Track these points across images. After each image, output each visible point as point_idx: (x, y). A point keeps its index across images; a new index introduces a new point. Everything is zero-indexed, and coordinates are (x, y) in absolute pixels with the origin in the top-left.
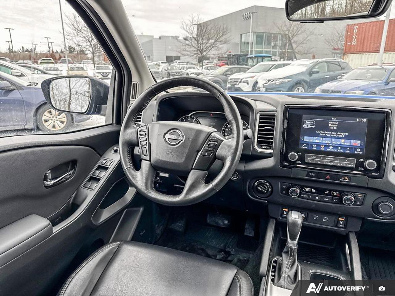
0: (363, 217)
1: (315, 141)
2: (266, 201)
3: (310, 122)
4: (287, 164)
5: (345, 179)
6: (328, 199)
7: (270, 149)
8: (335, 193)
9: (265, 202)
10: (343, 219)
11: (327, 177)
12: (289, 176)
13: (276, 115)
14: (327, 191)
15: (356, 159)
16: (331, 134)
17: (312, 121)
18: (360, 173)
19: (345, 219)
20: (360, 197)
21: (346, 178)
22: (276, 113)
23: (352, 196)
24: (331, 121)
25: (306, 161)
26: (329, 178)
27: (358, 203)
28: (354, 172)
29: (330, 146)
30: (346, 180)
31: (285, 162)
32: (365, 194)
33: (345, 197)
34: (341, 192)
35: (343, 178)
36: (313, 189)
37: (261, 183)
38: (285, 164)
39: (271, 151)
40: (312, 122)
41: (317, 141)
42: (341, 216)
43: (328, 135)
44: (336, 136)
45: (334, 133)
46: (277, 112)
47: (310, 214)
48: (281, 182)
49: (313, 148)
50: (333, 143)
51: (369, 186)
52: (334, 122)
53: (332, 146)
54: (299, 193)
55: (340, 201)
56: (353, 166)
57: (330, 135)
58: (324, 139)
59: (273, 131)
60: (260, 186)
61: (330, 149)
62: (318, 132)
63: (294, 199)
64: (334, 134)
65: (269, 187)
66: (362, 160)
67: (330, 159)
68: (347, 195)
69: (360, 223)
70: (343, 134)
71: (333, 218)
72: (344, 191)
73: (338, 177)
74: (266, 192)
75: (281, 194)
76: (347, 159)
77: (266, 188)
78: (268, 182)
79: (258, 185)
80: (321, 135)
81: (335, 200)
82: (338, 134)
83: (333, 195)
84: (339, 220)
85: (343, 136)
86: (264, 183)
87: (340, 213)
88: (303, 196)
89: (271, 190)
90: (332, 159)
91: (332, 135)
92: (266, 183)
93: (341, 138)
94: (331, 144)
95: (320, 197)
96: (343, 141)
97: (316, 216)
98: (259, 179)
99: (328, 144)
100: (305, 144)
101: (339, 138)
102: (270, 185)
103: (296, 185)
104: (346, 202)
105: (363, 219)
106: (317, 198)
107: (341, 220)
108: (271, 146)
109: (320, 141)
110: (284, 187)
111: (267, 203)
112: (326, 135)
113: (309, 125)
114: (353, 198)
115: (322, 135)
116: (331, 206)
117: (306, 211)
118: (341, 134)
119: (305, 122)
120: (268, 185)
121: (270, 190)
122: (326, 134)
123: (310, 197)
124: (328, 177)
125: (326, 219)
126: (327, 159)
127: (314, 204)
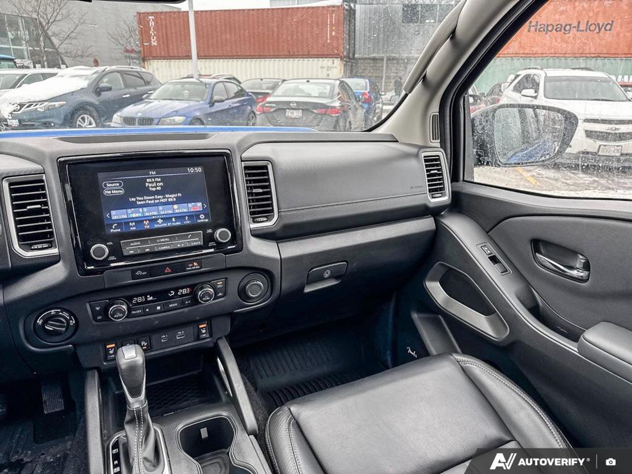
0: (231, 311)
1: (131, 216)
2: (71, 346)
3: (113, 185)
4: (93, 267)
5: (193, 266)
6: (176, 304)
7: (51, 247)
8: (185, 291)
9: (69, 348)
10: (205, 325)
11: (166, 271)
12: (102, 287)
13: (44, 178)
14: (172, 292)
15: (201, 232)
16: (155, 199)
17: (117, 183)
18: (212, 250)
19: (208, 324)
20: (220, 284)
21: (195, 264)
22: (44, 175)
23: (209, 288)
24: (149, 178)
25: (125, 254)
26: (170, 271)
27: (220, 294)
28: (204, 251)
29: (158, 219)
30: (195, 266)
31: (88, 265)
32: (226, 278)
33: (200, 293)
34: (192, 287)
35: (190, 265)
36: (148, 296)
37: (50, 316)
38: (89, 268)
39: (54, 251)
40: (118, 184)
41: (134, 215)
42: (201, 321)
43: (150, 202)
44: (163, 200)
45: (158, 197)
46: (44, 173)
47: (154, 337)
48: (89, 302)
49: (131, 228)
50: (162, 213)
51: (229, 266)
52: (154, 178)
53: (162, 219)
54: (126, 310)
55: (195, 301)
56: (201, 243)
57: (153, 202)
58: (145, 209)
59: (47, 211)
60: (49, 322)
61: (160, 224)
62: (133, 199)
63: (120, 323)
64: (159, 199)
65: (68, 318)
66: (210, 231)
67: (163, 240)
68: (202, 288)
69: (228, 322)
70: (173, 196)
71: (191, 329)
72: (196, 285)
73: (182, 266)
74: (64, 329)
75: (94, 323)
76: (190, 234)
77: (62, 322)
78: (63, 310)
79: (45, 322)
80: (139, 203)
81: (187, 302)
82: (165, 198)
83: (182, 295)
84: (199, 330)
85: (175, 199)
86: (57, 315)
87: (198, 318)
88: (135, 312)
89: (74, 322)
90: (167, 240)
91: (157, 201)
92: (61, 313)
93: (173, 203)
94: (159, 215)
95: (163, 306)
96: (175, 206)
97: (164, 336)
98: (42, 310)
99: (154, 217)
100: (116, 225)
101: (168, 203)
102: (71, 313)
103: (117, 298)
104: (204, 299)
105: (232, 316)
106: (159, 308)
107: (202, 328)
108: (52, 241)
109: (140, 215)
110: (98, 309)
111: (73, 349)
112: (147, 201)
113: (114, 190)
114: (212, 290)
115: (140, 203)
116: (183, 312)
117: (147, 335)
118: (170, 196)
119: (105, 185)
120: (66, 314)
121: (73, 322)
122: (147, 200)
123: (147, 310)
124: (168, 270)
125: (180, 335)
126: (158, 241)
127: (156, 319)
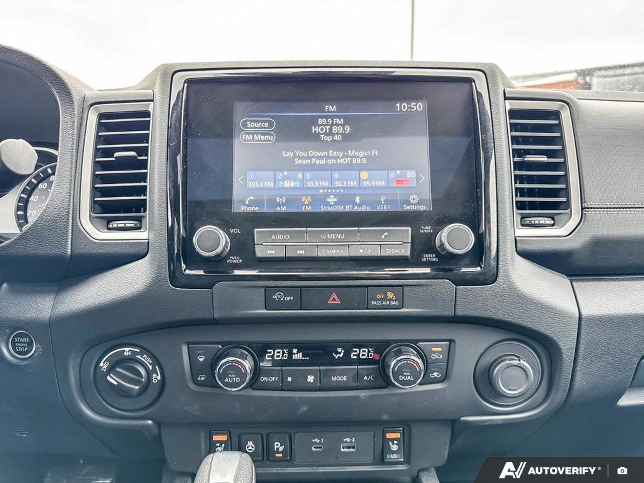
0: (454, 417)
1: (281, 184)
2: (150, 422)
3: (259, 125)
4: (201, 272)
5: (385, 299)
6: (345, 378)
8: (364, 353)
9: (147, 426)
10: (398, 435)
11: (330, 301)
12: (207, 315)
13: (151, 110)
14: (339, 350)
15: (410, 229)
16: (328, 157)
17: (265, 121)
18: (427, 270)
19: (403, 435)
20: (437, 351)
21: (390, 295)
23: (414, 355)
24: (322, 117)
25: (260, 252)
26: (338, 301)
27: (435, 374)
28: (411, 271)
29: (328, 196)
30: (390, 300)
31: (187, 268)
32: (451, 341)
33: (394, 362)
34: (381, 347)
35: (379, 296)
36: (295, 351)
37: (120, 357)
39: (141, 235)
40: (267, 125)
41: (287, 184)
42: (392, 425)
43: (318, 162)
44: (342, 161)
45: (335, 154)
46: (152, 101)
47: (299, 438)
48: (188, 344)
49: (278, 208)
50: (337, 184)
51: (460, 312)
52: (332, 117)
53: (336, 195)
54: (249, 371)
55: (382, 378)
56: (406, 251)
57: (323, 162)
58: (308, 175)
59: (144, 165)
60: (118, 370)
61: (332, 206)
62: (288, 154)
63: (236, 397)
64: (336, 158)
65: (151, 367)
66: (427, 229)
67: (332, 236)
68: (399, 353)
69: (444, 437)
70: (361, 154)
71: (368, 437)
72: (388, 343)
73: (364, 294)
74: (137, 387)
75: (192, 386)
76: (387, 231)
77: (138, 373)
78: (145, 350)
79: (111, 369)
80: (298, 162)
81: (366, 378)
82: (347, 156)
83: (359, 361)
84: (385, 442)
85: (365, 160)
86: (133, 359)
87: (385, 417)
88: (266, 379)
89: (159, 378)
90: (339, 236)
91: (330, 162)
92: (139, 357)
93: (360, 168)
94: (332, 188)
95: (320, 376)
96: (364, 175)
97: (317, 440)
98: (111, 343)
99: (321, 191)
100: (252, 198)
101: (350, 167)
102: (156, 361)
103: (238, 345)
104: (401, 378)
105: (454, 425)
106: (311, 379)
107: (392, 440)
109: (297, 184)
110: (201, 360)
111: (155, 430)
112: (313, 160)
113: (257, 134)
114: (419, 361)
115: (300, 162)
116: (357, 397)
117: (286, 430)
118: (357, 154)
119: (245, 124)
120: (147, 360)
121: (157, 377)
122: (313, 157)
123: (290, 379)
124: (334, 299)
125: (348, 443)
126: (323, 237)
127: (304, 401)
